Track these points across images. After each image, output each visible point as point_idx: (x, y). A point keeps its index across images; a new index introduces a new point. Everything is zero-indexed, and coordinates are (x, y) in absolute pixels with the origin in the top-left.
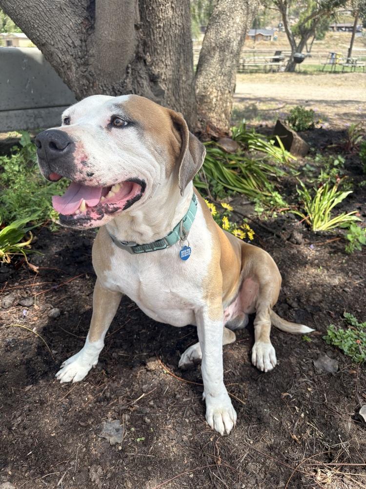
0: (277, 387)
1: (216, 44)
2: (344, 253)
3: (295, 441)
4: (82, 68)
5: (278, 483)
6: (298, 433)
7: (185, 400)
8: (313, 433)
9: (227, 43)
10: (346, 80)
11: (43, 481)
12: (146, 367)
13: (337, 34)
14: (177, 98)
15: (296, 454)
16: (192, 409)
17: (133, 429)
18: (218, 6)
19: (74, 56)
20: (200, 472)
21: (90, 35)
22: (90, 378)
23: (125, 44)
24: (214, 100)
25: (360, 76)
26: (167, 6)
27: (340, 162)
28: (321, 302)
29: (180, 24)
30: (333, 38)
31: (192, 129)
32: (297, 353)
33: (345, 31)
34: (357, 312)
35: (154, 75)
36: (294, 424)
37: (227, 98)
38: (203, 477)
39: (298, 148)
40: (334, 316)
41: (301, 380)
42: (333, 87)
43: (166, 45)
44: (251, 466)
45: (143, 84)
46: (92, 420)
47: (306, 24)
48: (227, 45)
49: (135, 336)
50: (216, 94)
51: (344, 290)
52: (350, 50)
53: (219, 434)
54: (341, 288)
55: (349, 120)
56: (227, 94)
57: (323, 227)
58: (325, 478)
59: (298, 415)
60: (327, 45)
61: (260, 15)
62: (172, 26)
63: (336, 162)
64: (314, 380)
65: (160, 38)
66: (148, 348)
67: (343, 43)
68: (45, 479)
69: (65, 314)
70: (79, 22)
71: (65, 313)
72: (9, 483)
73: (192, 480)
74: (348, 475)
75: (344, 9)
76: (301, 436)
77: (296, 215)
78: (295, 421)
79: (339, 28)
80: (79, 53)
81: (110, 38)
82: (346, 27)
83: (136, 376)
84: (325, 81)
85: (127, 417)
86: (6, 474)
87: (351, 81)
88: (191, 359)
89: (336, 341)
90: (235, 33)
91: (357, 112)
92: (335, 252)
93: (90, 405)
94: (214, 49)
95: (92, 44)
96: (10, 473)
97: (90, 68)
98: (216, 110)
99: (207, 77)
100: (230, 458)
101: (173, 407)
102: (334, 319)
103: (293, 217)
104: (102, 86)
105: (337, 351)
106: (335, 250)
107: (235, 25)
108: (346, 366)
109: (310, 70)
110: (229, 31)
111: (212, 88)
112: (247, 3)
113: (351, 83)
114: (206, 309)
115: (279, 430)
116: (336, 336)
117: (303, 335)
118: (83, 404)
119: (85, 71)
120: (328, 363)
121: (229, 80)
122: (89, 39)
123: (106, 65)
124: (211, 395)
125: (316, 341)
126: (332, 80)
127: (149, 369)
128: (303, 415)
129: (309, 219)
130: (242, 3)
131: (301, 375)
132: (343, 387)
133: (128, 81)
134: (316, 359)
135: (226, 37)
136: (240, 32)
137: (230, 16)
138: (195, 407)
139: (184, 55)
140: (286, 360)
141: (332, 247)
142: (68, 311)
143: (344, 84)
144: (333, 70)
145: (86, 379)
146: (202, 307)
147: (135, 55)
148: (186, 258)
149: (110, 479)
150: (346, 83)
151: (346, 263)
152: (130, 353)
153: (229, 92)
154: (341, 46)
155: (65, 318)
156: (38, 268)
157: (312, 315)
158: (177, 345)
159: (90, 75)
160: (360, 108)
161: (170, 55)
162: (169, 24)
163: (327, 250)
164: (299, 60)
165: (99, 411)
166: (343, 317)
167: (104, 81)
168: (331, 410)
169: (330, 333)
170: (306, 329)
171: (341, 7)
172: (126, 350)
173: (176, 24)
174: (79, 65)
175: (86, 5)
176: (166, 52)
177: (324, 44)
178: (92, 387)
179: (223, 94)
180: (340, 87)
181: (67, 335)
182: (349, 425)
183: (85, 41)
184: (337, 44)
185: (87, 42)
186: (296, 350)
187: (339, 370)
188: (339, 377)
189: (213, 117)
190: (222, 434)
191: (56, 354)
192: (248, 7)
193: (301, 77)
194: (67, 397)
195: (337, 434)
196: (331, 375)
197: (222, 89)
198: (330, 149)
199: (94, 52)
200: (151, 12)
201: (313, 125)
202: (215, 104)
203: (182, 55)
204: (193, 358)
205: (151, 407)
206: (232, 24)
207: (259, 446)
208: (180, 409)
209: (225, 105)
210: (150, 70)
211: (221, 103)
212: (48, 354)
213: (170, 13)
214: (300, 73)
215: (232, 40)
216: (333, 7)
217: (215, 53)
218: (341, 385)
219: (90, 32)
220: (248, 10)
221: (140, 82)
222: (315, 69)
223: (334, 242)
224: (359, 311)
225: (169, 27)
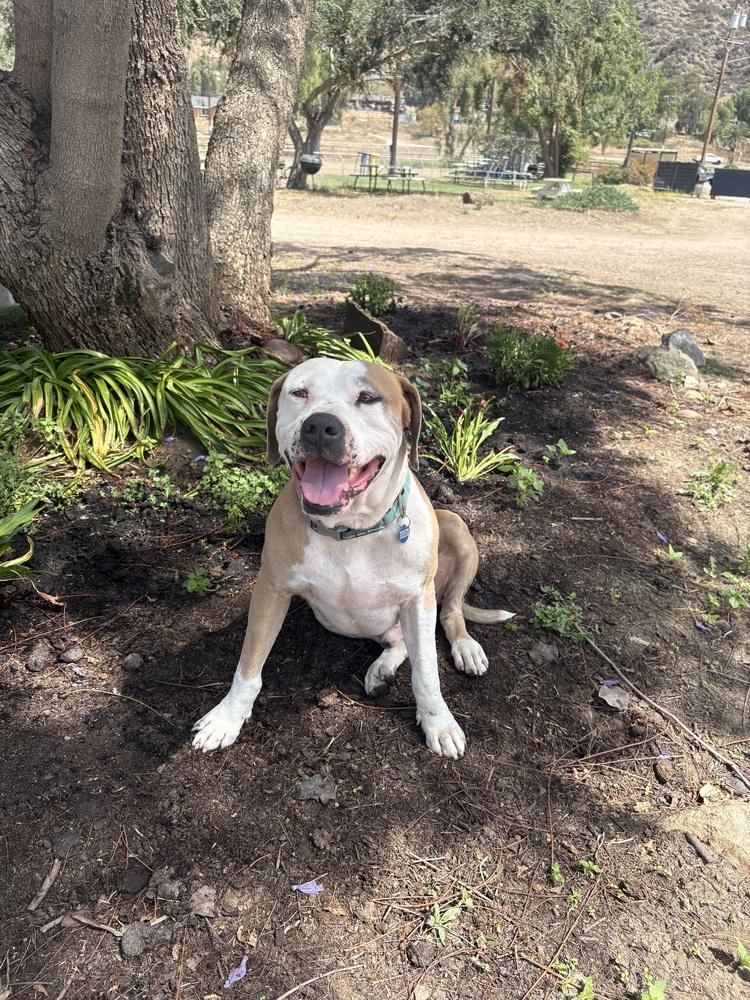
0: (497, 691)
1: (232, 175)
2: (516, 507)
3: (539, 744)
4: (25, 230)
5: (538, 791)
6: (539, 735)
7: (392, 731)
8: (555, 731)
9: (252, 173)
10: (402, 208)
11: (254, 870)
12: (321, 704)
13: (363, 115)
14: (186, 272)
15: (546, 758)
16: (404, 739)
17: (341, 781)
18: (227, 108)
19: (9, 209)
20: (446, 804)
21: (40, 172)
22: (244, 738)
23: (109, 190)
24: (241, 271)
25: (424, 201)
26: (158, 116)
27: (461, 369)
28: (507, 578)
29: (184, 149)
30: (356, 121)
31: (213, 325)
32: (506, 647)
33: (376, 109)
34: (556, 583)
35: (153, 238)
36: (531, 727)
37: (262, 267)
38: (452, 808)
39: (391, 350)
40: (530, 593)
41: (522, 677)
42: (381, 220)
43: (161, 182)
44: (503, 782)
45: (138, 255)
46: (280, 785)
47: (314, 102)
48: (252, 178)
49: (278, 670)
50: (242, 262)
51: (531, 558)
52: (393, 148)
53: (452, 758)
54: (527, 555)
55: (432, 286)
56: (261, 261)
57: (471, 473)
58: (583, 776)
59: (533, 716)
60: (347, 135)
61: (212, 69)
62: (170, 151)
63: (456, 371)
64: (536, 674)
65: (149, 171)
66: (306, 680)
67: (375, 133)
68: (254, 867)
69: (151, 660)
70: (17, 148)
71: (150, 658)
72: (206, 887)
73: (440, 815)
74: (605, 765)
75: (378, 77)
76: (544, 738)
77: (429, 460)
78: (532, 724)
79: (366, 103)
80: (21, 204)
81: (86, 181)
82: (377, 103)
83: (309, 719)
84: (368, 210)
85: (328, 768)
86: (196, 878)
87: (411, 210)
88: (383, 678)
89: (548, 621)
90: (262, 157)
91: (440, 271)
92: (503, 509)
93: (265, 770)
94: (229, 183)
95: (47, 188)
96: (201, 875)
97: (44, 231)
98: (247, 289)
99: (222, 231)
100: (475, 781)
101: (380, 745)
102: (533, 597)
103: (426, 463)
104: (67, 262)
105: (552, 634)
106: (502, 506)
107: (261, 144)
108: (567, 650)
109: (331, 184)
110: (252, 154)
111: (235, 251)
112: (276, 105)
113: (412, 214)
114: (421, 599)
115: (517, 739)
116: (545, 615)
117: (503, 623)
118: (254, 771)
119: (33, 236)
120: (546, 651)
121: (263, 237)
122: (40, 180)
123: (77, 226)
124: (431, 714)
125: (522, 627)
126: (378, 209)
127: (326, 705)
128: (538, 714)
129: (450, 465)
130: (267, 106)
131: (520, 671)
132: (571, 674)
133: (113, 251)
134: (530, 649)
135: (249, 163)
136: (269, 155)
137: (250, 128)
138: (409, 737)
139: (193, 199)
140: (496, 657)
141: (496, 502)
142: (153, 655)
143: (400, 216)
144: (372, 186)
145: (239, 740)
146: (416, 597)
147: (120, 205)
148: (404, 541)
149: (342, 840)
150: (404, 214)
151: (522, 521)
152: (285, 693)
153: (265, 257)
154: (372, 138)
155: (152, 666)
156: (57, 598)
157: (504, 597)
158: (349, 667)
159: (43, 242)
160: (442, 263)
161: (169, 199)
162: (164, 147)
163: (491, 507)
164: (313, 168)
165: (283, 772)
166: (542, 593)
167: (70, 254)
168: (566, 703)
169: (538, 614)
170: (505, 615)
171: (374, 73)
172: (273, 690)
173: (176, 149)
174: (19, 225)
175: (30, 120)
176: (161, 194)
177: (343, 133)
178: (253, 748)
179: (255, 261)
180: (395, 223)
181: (173, 689)
182: (590, 714)
183: (33, 184)
184: (365, 135)
185: (36, 186)
186: (502, 642)
187: (560, 656)
188: (563, 664)
189: (242, 300)
190: (456, 757)
191: (172, 717)
192: (277, 113)
193: (321, 200)
194: (225, 768)
195: (581, 727)
196: (553, 663)
197: (253, 253)
198: (433, 345)
199: (50, 202)
200: (130, 125)
201: (393, 304)
202: (244, 279)
203: (189, 199)
204: (385, 676)
205: (349, 751)
206: (255, 142)
207: (503, 759)
208: (390, 744)
209: (259, 280)
210: (145, 229)
211: (253, 276)
212: (158, 720)
213: (165, 129)
214: (314, 191)
215: (259, 168)
216: (362, 72)
217: (233, 189)
218: (568, 672)
219: (41, 168)
220: (278, 119)
221: (134, 253)
222: (341, 184)
223: (496, 494)
224: (558, 581)
225: (164, 153)
